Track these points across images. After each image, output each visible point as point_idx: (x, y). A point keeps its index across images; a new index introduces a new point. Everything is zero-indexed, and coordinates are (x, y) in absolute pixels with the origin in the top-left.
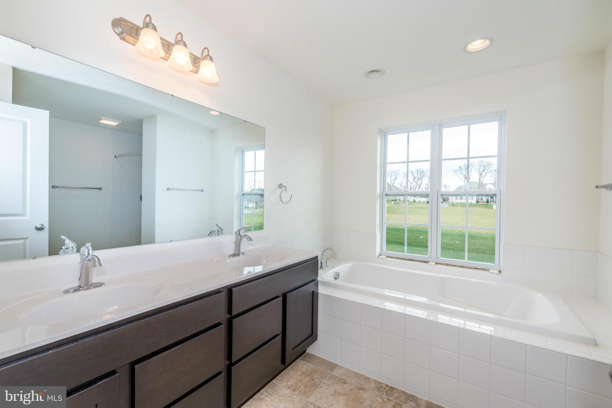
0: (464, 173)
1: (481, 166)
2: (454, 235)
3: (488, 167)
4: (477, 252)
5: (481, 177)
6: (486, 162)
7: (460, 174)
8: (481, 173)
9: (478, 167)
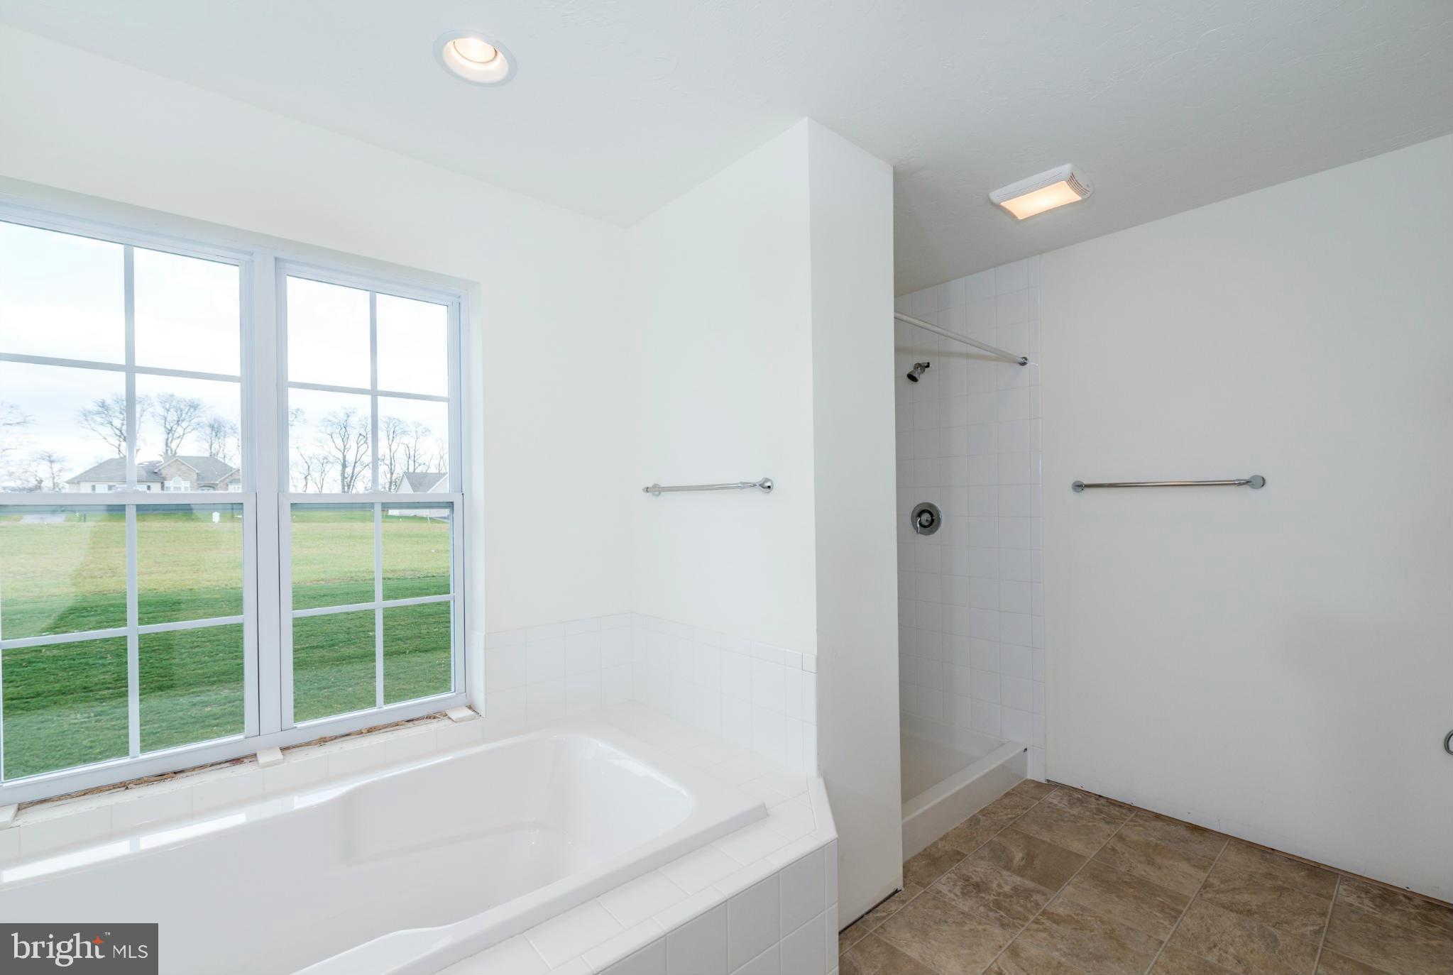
0: (117, 423)
1: (171, 410)
2: (112, 609)
3: (189, 414)
4: (195, 644)
5: (170, 439)
6: (185, 401)
7: (102, 424)
8: (172, 428)
9: (160, 410)
